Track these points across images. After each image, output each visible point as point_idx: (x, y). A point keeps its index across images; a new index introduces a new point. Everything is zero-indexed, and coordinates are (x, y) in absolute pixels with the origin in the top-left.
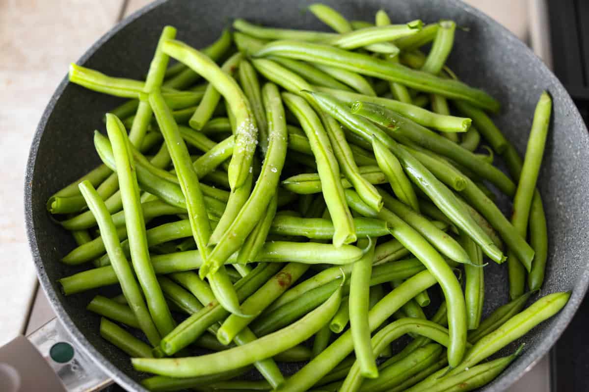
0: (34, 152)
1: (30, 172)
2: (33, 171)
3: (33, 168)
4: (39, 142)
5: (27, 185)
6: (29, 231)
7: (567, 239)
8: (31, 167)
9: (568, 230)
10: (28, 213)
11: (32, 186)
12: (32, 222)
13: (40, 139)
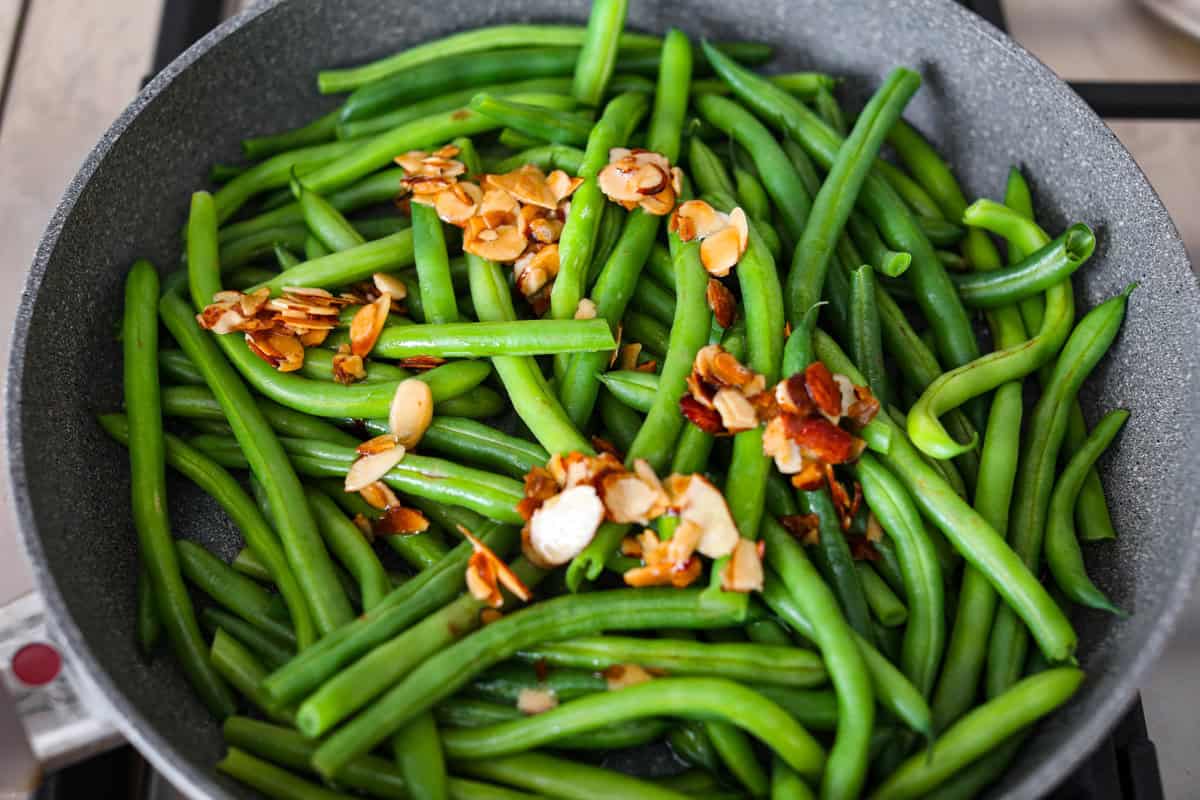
0: (48, 245)
1: (33, 284)
2: (39, 283)
3: (41, 278)
4: (61, 226)
5: (22, 311)
6: (9, 406)
7: (1140, 557)
8: (37, 275)
9: (1145, 539)
10: (15, 369)
11: (31, 313)
12: (18, 389)
13: (64, 219)
